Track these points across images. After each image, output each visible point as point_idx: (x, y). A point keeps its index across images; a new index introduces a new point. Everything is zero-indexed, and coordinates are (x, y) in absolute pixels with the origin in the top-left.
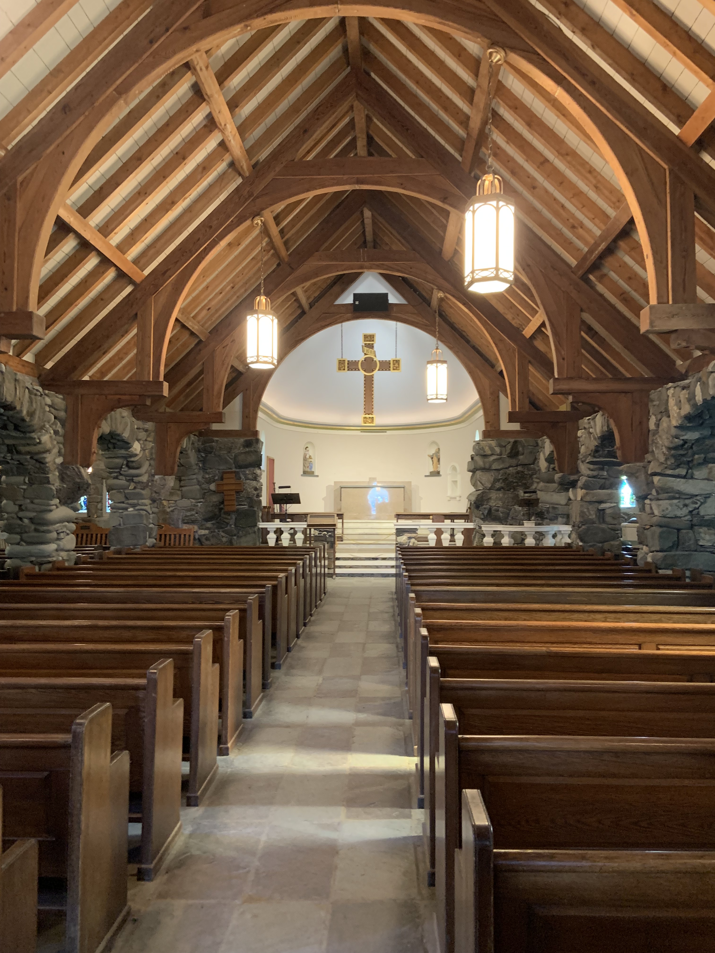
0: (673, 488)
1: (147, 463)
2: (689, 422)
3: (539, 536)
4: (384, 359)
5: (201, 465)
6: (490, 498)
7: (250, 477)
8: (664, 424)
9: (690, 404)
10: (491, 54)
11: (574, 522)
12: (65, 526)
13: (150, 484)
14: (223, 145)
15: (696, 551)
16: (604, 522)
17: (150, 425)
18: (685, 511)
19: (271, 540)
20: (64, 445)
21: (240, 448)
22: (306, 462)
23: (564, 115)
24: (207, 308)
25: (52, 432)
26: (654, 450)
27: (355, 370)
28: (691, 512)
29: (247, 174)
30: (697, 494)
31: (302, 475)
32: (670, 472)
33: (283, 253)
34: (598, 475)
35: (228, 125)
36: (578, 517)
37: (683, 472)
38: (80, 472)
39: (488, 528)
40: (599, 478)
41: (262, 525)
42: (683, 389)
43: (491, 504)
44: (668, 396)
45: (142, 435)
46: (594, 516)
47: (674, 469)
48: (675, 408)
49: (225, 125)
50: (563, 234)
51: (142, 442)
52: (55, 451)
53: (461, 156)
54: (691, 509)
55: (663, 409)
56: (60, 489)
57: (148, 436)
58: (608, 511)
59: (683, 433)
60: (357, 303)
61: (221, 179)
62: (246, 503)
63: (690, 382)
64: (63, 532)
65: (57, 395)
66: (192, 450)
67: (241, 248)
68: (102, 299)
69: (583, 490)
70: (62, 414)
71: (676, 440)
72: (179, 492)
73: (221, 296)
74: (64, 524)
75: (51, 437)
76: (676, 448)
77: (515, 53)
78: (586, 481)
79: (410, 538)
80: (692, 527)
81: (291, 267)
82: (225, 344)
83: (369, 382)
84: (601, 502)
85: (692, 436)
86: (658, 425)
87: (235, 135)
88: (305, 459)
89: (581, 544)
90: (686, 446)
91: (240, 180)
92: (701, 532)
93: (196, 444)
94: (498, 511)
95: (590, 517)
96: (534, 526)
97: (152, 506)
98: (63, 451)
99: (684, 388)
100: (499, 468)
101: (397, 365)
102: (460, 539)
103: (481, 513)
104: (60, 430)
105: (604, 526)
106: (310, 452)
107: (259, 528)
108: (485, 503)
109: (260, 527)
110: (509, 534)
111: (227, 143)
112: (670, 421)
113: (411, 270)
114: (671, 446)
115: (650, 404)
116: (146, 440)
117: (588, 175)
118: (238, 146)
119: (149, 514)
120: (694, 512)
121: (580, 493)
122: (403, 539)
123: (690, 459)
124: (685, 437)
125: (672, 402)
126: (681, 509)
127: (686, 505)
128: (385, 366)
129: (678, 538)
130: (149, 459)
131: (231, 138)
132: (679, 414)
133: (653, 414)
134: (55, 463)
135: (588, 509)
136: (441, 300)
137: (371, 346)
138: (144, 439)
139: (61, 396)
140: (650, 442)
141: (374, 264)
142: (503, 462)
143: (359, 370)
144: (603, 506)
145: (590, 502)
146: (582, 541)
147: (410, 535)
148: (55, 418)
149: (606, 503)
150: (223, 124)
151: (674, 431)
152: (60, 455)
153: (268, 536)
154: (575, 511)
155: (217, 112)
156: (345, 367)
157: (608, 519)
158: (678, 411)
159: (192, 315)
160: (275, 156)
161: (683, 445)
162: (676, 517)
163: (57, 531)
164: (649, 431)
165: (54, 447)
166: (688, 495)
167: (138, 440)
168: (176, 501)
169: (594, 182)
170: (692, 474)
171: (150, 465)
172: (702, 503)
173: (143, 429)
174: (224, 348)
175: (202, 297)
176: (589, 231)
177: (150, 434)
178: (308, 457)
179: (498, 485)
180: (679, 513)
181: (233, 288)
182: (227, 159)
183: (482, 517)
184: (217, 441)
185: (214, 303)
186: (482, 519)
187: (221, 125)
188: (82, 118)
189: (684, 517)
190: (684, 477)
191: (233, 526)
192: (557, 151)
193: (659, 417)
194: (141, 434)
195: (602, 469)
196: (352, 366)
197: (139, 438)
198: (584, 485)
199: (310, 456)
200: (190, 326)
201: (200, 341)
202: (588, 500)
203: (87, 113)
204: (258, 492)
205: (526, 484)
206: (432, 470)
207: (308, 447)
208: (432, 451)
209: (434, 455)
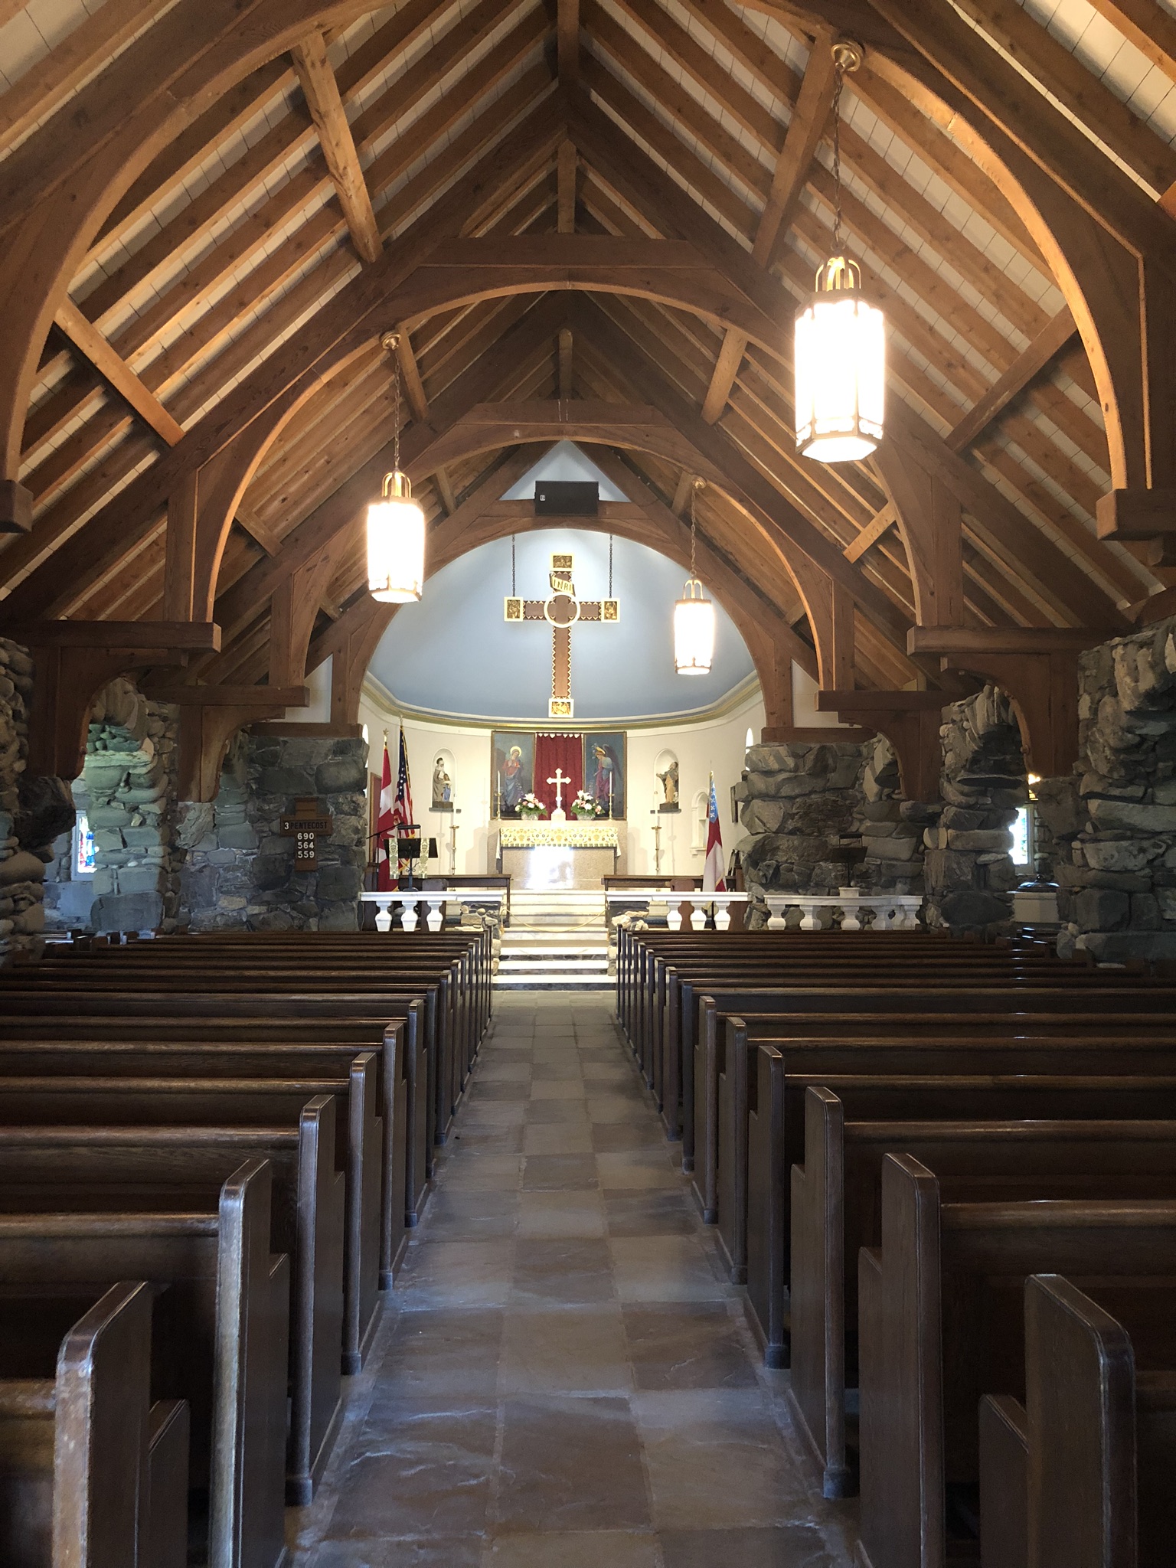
0: (1120, 820)
1: (165, 778)
2: (1153, 705)
3: (866, 914)
4: (589, 600)
5: (254, 787)
6: (778, 848)
7: (346, 808)
8: (1108, 707)
9: (1154, 673)
10: (838, 53)
11: (933, 889)
12: (28, 888)
13: (169, 817)
14: (335, 207)
15: (1160, 930)
16: (986, 886)
17: (169, 709)
18: (1142, 860)
19: (383, 921)
20: (27, 736)
21: (327, 755)
22: (439, 786)
23: (947, 169)
24: (281, 498)
25: (10, 712)
26: (1089, 754)
27: (538, 618)
28: (1150, 862)
29: (374, 259)
30: (1161, 830)
31: (430, 809)
32: (1117, 792)
33: (420, 401)
34: (977, 803)
35: (349, 169)
36: (941, 878)
37: (1137, 791)
38: (58, 789)
39: (776, 900)
40: (979, 809)
41: (367, 896)
42: (1142, 648)
43: (778, 858)
44: (1114, 660)
45: (158, 726)
46: (969, 877)
47: (1124, 787)
48: (1128, 680)
49: (345, 168)
50: (927, 378)
51: (156, 739)
52: (14, 748)
53: (752, 240)
54: (1151, 857)
55: (1104, 683)
56: (22, 820)
57: (167, 729)
58: (993, 868)
59: (1141, 724)
60: (543, 498)
61: (326, 268)
62: (337, 857)
63: (1154, 635)
64: (23, 899)
65: (19, 646)
66: (239, 759)
67: (349, 390)
68: (104, 476)
69: (949, 831)
70: (26, 681)
71: (1129, 736)
72: (213, 837)
73: (306, 477)
74: (26, 884)
75: (7, 723)
76: (1129, 749)
77: (880, 51)
78: (955, 814)
79: (635, 919)
80: (1152, 887)
81: (432, 428)
82: (309, 565)
83: (562, 639)
84: (980, 852)
85: (1155, 728)
86: (1094, 710)
87: (359, 188)
88: (436, 780)
89: (946, 925)
90: (1145, 746)
91: (356, 270)
92: (1168, 897)
93: (246, 748)
94: (791, 870)
95: (962, 878)
96: (857, 896)
97: (171, 857)
98: (27, 749)
99: (1142, 645)
100: (793, 794)
101: (611, 611)
102: (723, 921)
103: (761, 874)
104: (23, 710)
105: (986, 894)
106: (447, 768)
107: (361, 902)
108: (768, 857)
109: (363, 899)
110: (813, 911)
111: (344, 201)
112: (1118, 702)
113: (647, 439)
114: (1120, 745)
115: (1080, 674)
116: (164, 737)
118: (364, 208)
119: (167, 872)
120: (1156, 863)
121: (945, 835)
122: (623, 919)
123: (1149, 770)
124: (1144, 731)
125: (1121, 672)
126: (1135, 857)
127: (1142, 850)
128: (592, 611)
129: (1130, 907)
130: (167, 771)
131: (352, 192)
132: (1135, 690)
133: (1085, 691)
134: (12, 770)
135: (958, 863)
136: (701, 493)
137: (567, 576)
138: (161, 734)
139: (26, 650)
140: (1081, 740)
141: (582, 427)
142: (800, 784)
143: (544, 618)
144: (985, 858)
145: (963, 852)
146: (947, 920)
147: (634, 914)
148: (16, 687)
149: (989, 852)
150: (341, 168)
151: (1125, 720)
152: (21, 758)
153: (378, 917)
154: (935, 870)
155: (334, 143)
156: (519, 611)
157: (994, 882)
158: (1133, 684)
159: (255, 510)
160: (422, 227)
161: (1138, 745)
162: (1127, 871)
163: (13, 896)
164: (1078, 721)
165: (13, 741)
166: (1146, 832)
167: (150, 736)
168: (205, 853)
170: (1153, 795)
171: (169, 783)
172: (1169, 847)
173: (159, 716)
174: (308, 570)
175: (274, 477)
176: (975, 373)
177: (171, 724)
178: (441, 776)
179: (790, 825)
180: (1132, 864)
181: (328, 462)
182: (341, 229)
183: (764, 881)
184: (285, 742)
185: (293, 489)
186: (762, 885)
187: (337, 168)
188: (110, 135)
189: (1140, 870)
190: (1140, 801)
191: (312, 898)
192: (929, 231)
193: (1097, 696)
194: (155, 724)
195: (984, 794)
196: (533, 611)
197: (153, 731)
198: (952, 820)
199: (446, 775)
200: (252, 528)
201: (265, 557)
202: (960, 848)
203: (118, 128)
204: (360, 836)
205: (840, 824)
206: (664, 801)
207: (441, 759)
208: (665, 767)
209: (668, 775)
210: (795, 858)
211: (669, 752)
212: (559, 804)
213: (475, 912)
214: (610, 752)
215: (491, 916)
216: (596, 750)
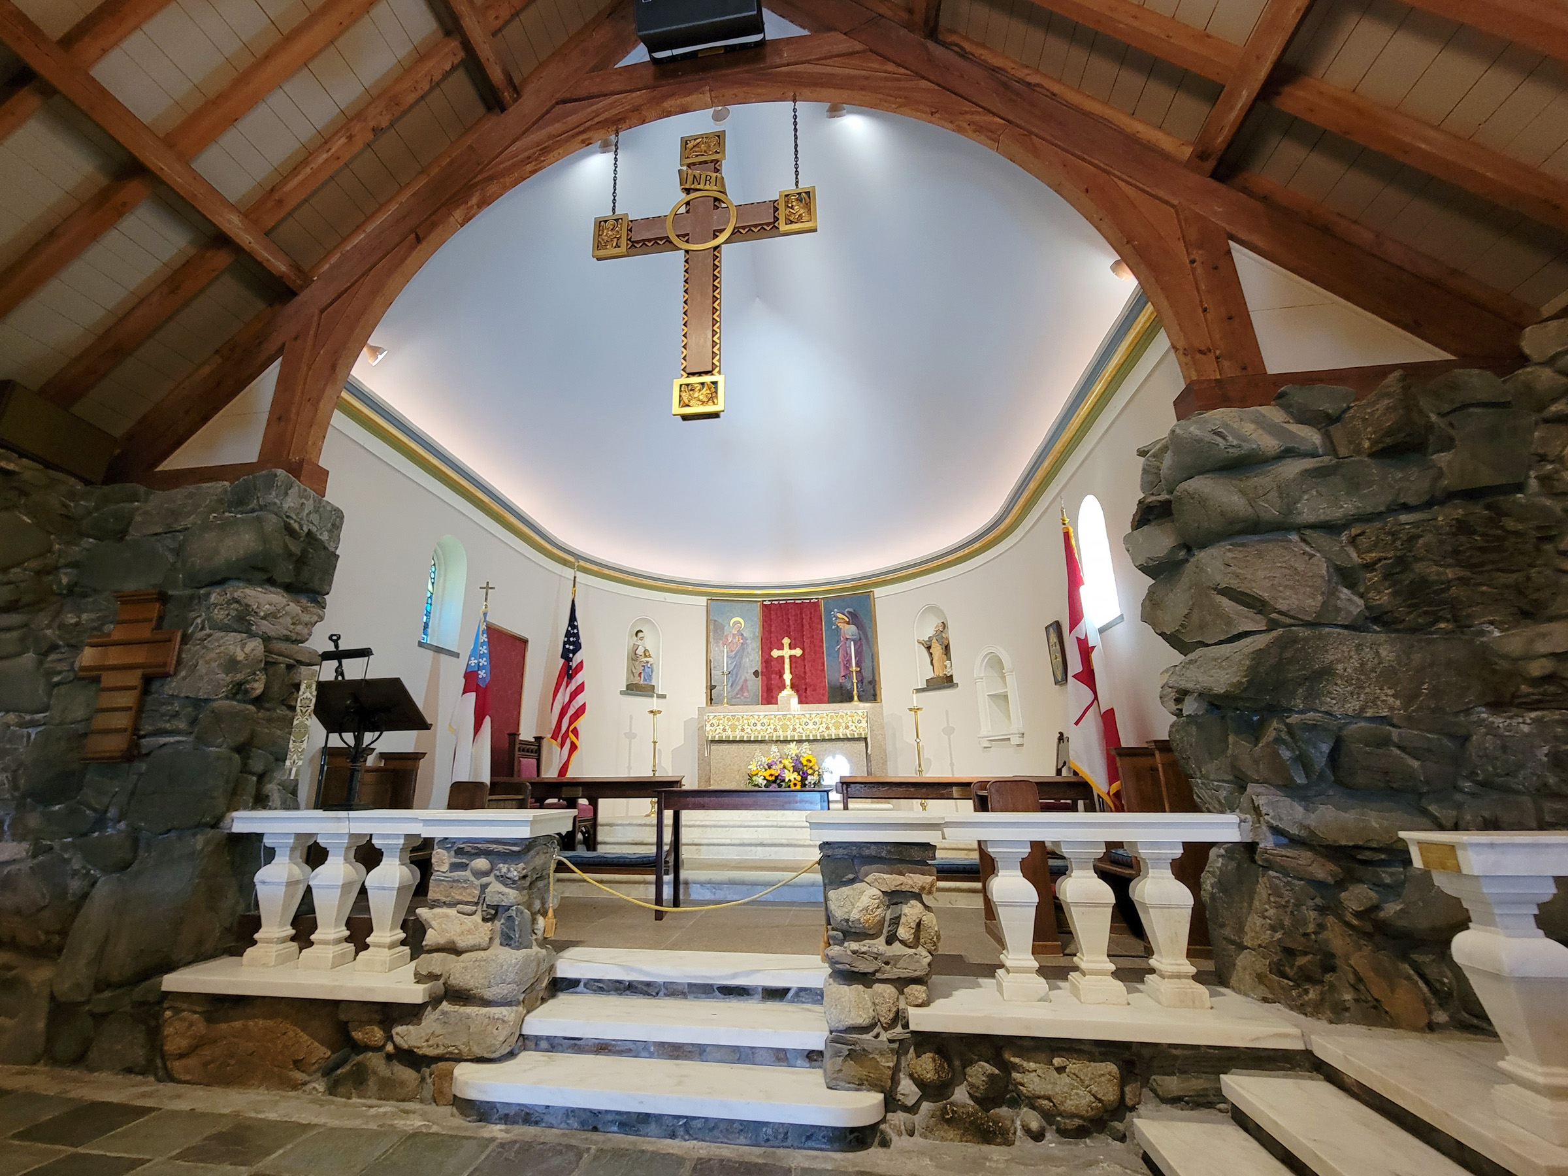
5: (66, 581)
6: (1327, 672)
7: (221, 614)
21: (211, 511)
22: (637, 664)
31: (622, 693)
43: (1329, 703)
88: (634, 657)
100: (1336, 514)
101: (799, 210)
106: (649, 642)
108: (1299, 703)
137: (710, 168)
142: (1354, 486)
156: (619, 239)
178: (640, 651)
199: (646, 650)
205: (1520, 593)
206: (931, 675)
207: (641, 631)
208: (929, 632)
209: (934, 640)
210: (1389, 702)
211: (932, 609)
212: (788, 682)
214: (854, 619)
215: (504, 879)
216: (837, 618)
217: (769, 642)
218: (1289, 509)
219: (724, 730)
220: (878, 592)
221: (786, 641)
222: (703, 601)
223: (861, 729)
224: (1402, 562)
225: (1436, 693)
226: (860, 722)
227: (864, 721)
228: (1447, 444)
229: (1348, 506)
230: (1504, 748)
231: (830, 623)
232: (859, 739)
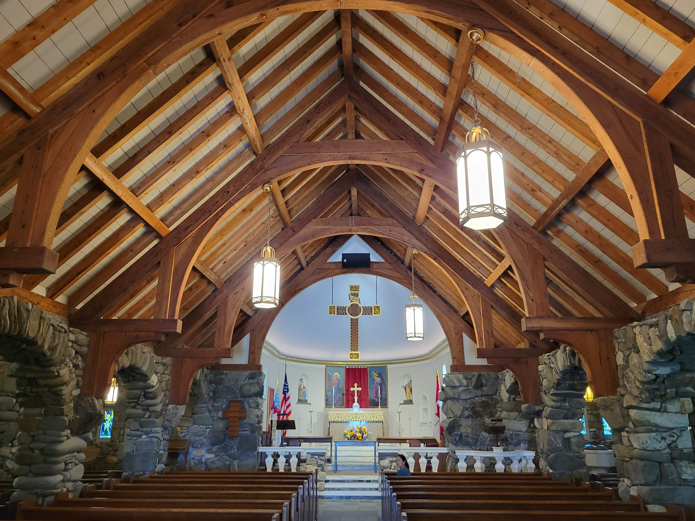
0: (648, 421)
1: (163, 394)
2: (662, 358)
3: (508, 462)
4: (367, 305)
5: (211, 395)
6: (461, 425)
7: (253, 405)
8: (634, 359)
9: (661, 341)
11: (542, 450)
13: (163, 413)
15: (680, 485)
16: (571, 450)
17: (168, 360)
18: (664, 444)
19: (269, 463)
20: (82, 377)
21: (245, 380)
22: (301, 392)
24: (223, 262)
25: (72, 365)
26: (626, 384)
27: (343, 314)
28: (669, 445)
29: (260, 153)
30: (673, 427)
31: (297, 403)
32: (645, 405)
33: (288, 220)
34: (561, 406)
36: (546, 445)
37: (656, 405)
39: (461, 453)
40: (562, 409)
41: (261, 449)
43: (461, 430)
44: (635, 334)
45: (160, 368)
46: (561, 445)
47: (649, 402)
48: (645, 344)
51: (159, 375)
52: (73, 383)
53: (433, 140)
54: (669, 443)
55: (631, 346)
56: (73, 421)
57: (165, 369)
58: (573, 440)
59: (656, 368)
60: (345, 261)
61: (239, 156)
62: (248, 429)
64: (71, 463)
66: (204, 381)
67: (253, 213)
69: (548, 420)
70: (84, 349)
71: (649, 375)
72: (190, 419)
73: (235, 252)
74: (74, 454)
75: (70, 370)
76: (650, 382)
77: (494, 33)
78: (550, 411)
79: (391, 462)
80: (673, 460)
81: (293, 230)
82: (236, 291)
83: (354, 323)
84: (565, 431)
85: (663, 371)
86: (626, 360)
88: (300, 389)
89: (552, 471)
90: (659, 380)
91: (253, 157)
92: (682, 466)
93: (208, 377)
94: (468, 437)
95: (557, 445)
96: (502, 452)
97: (163, 433)
98: (81, 383)
99: (651, 326)
100: (467, 398)
101: (377, 310)
102: (435, 465)
103: (453, 438)
104: (80, 364)
105: (571, 454)
106: (304, 383)
107: (258, 452)
108: (456, 430)
109: (260, 451)
110: (481, 459)
112: (640, 356)
113: (390, 232)
114: (645, 380)
115: (615, 341)
117: (549, 145)
120: (672, 446)
121: (546, 422)
122: (386, 462)
123: (663, 393)
124: (657, 372)
125: (640, 339)
126: (660, 442)
127: (663, 438)
128: (368, 311)
129: (660, 471)
130: (164, 390)
132: (650, 350)
133: (619, 350)
134: (71, 395)
135: (555, 438)
136: (415, 256)
137: (356, 295)
138: (162, 372)
139: (85, 333)
140: (620, 376)
141: (361, 228)
142: (470, 393)
143: (346, 314)
144: (568, 435)
145: (557, 432)
146: (551, 468)
147: (391, 459)
148: (77, 352)
149: (570, 432)
151: (646, 366)
152: (77, 388)
153: (267, 460)
154: (542, 440)
156: (335, 311)
159: (210, 267)
161: (655, 380)
162: (656, 450)
163: (65, 462)
164: (617, 366)
165: (73, 380)
166: (665, 428)
167: (156, 373)
168: (188, 427)
169: (554, 149)
170: (666, 407)
171: (165, 396)
172: (679, 437)
173: (162, 363)
174: (235, 294)
175: (219, 253)
176: (546, 193)
177: (167, 367)
178: (302, 387)
179: (467, 413)
180: (658, 446)
181: (245, 246)
183: (455, 442)
184: (227, 374)
185: (229, 258)
186: (455, 445)
189: (663, 450)
190: (659, 410)
191: (236, 450)
193: (627, 353)
195: (564, 401)
196: (341, 311)
197: (157, 371)
198: (549, 415)
199: (304, 387)
200: (208, 275)
201: (216, 289)
202: (555, 430)
204: (259, 419)
205: (491, 413)
206: (405, 399)
207: (302, 379)
208: (405, 383)
209: (407, 386)
210: (469, 430)
211: (407, 375)
212: (356, 400)
213: (313, 457)
214: (380, 375)
215: (321, 460)
216: (374, 374)
217: (349, 384)
218: (459, 396)
219: (335, 418)
220: (389, 366)
221: (356, 385)
222: (324, 366)
223: (382, 418)
224: (474, 408)
225: (476, 429)
226: (381, 416)
227: (382, 416)
228: (486, 386)
229: (469, 396)
230: (484, 438)
231: (371, 376)
232: (381, 422)
